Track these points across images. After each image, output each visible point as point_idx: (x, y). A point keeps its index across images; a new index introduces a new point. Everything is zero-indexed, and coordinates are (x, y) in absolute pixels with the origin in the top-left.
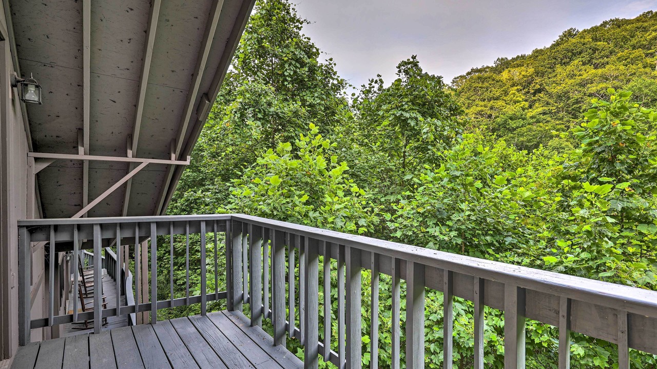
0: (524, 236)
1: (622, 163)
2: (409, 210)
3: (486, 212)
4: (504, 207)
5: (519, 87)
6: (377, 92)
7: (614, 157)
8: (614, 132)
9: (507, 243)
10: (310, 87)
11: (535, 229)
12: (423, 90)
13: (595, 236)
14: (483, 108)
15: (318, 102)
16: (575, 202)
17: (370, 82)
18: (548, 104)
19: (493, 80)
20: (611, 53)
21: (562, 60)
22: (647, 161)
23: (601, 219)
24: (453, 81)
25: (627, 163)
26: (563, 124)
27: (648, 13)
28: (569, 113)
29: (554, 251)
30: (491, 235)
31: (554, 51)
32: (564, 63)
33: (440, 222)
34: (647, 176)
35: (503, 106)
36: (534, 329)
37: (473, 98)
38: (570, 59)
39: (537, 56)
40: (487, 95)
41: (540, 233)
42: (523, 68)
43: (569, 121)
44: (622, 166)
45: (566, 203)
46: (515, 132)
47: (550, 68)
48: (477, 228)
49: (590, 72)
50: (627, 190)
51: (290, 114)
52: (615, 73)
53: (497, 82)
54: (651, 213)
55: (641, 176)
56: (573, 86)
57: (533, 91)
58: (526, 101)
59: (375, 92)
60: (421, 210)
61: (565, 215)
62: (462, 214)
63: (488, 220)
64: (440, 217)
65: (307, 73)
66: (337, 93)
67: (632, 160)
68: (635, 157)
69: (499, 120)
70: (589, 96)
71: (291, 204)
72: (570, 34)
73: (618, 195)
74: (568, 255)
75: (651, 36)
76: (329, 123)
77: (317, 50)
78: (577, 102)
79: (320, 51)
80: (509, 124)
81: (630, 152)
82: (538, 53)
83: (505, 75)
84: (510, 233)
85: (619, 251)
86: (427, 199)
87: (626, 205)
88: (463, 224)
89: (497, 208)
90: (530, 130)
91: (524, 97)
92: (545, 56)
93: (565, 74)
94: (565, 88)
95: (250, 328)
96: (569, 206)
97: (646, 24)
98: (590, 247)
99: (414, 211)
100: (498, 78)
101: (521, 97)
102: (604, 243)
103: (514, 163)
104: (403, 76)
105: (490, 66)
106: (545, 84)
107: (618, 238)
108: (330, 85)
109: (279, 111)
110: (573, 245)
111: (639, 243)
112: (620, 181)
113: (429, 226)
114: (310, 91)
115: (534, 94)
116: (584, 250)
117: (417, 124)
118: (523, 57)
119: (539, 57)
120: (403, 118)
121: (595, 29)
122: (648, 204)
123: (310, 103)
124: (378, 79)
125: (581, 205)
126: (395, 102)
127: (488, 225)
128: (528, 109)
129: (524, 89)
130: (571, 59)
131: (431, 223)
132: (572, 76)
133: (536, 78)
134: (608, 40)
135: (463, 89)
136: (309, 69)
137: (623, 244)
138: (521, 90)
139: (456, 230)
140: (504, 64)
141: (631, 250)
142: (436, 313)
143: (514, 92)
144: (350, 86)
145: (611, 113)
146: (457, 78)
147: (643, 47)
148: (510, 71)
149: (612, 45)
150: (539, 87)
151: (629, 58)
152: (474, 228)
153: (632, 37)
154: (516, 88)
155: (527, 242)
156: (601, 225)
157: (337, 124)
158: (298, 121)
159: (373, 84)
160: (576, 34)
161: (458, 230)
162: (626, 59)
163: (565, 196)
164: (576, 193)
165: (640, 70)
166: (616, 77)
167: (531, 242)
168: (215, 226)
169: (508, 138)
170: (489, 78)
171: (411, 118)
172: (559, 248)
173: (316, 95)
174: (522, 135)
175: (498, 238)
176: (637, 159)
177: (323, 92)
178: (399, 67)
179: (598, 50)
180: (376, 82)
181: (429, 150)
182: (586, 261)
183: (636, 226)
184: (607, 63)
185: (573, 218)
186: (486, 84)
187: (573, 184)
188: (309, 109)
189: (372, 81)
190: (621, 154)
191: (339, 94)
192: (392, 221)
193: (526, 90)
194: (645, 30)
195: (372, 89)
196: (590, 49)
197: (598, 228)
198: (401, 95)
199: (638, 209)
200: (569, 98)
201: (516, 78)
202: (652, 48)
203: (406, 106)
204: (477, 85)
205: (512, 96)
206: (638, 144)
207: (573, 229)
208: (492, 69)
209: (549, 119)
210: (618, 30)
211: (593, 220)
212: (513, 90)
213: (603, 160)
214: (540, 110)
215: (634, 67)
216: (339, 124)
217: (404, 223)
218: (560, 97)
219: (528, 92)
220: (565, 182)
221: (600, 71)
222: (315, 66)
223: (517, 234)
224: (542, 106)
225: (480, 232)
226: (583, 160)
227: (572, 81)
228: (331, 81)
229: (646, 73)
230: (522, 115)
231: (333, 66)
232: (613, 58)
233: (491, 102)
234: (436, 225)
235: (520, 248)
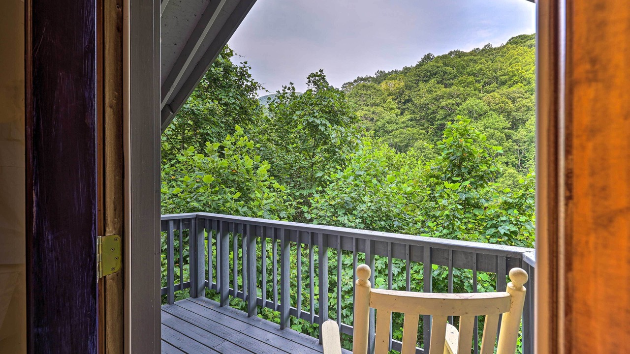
0: (405, 220)
1: (465, 167)
2: (323, 203)
3: (380, 203)
4: (393, 199)
5: (393, 97)
6: (290, 97)
7: (461, 163)
8: (461, 146)
9: (395, 226)
10: (224, 87)
11: (413, 214)
12: (330, 101)
13: (451, 218)
14: (367, 112)
15: (233, 101)
16: (439, 194)
17: (283, 89)
18: (414, 112)
19: (375, 89)
20: (455, 77)
21: (423, 78)
22: (478, 166)
23: (454, 206)
24: (343, 86)
25: (468, 168)
26: (424, 129)
27: (477, 49)
28: (428, 121)
29: (426, 230)
30: (384, 221)
31: (418, 70)
32: (425, 81)
33: (348, 212)
34: (478, 176)
35: (382, 112)
36: (415, 287)
37: (359, 103)
38: (429, 77)
39: (406, 73)
40: (370, 101)
41: (416, 217)
42: (396, 81)
43: (428, 127)
44: (465, 170)
45: (433, 195)
46: (391, 134)
47: (416, 83)
48: (375, 215)
49: (442, 90)
50: (468, 186)
51: (206, 112)
52: (458, 93)
53: (378, 91)
54: (480, 201)
55: (475, 176)
56: (431, 100)
57: (403, 101)
58: (399, 108)
59: (288, 98)
60: (333, 203)
61: (433, 204)
62: (365, 205)
63: (383, 209)
64: (348, 208)
65: (222, 73)
66: (250, 94)
67: (470, 166)
68: (472, 164)
69: (379, 123)
70: (441, 108)
71: (222, 201)
72: (428, 57)
73: (463, 189)
74: (435, 232)
75: (478, 67)
76: (240, 121)
77: (231, 51)
78: (434, 113)
79: (234, 53)
80: (386, 127)
81: (469, 160)
82: (407, 70)
83: (383, 85)
84: (397, 219)
85: (464, 227)
86: (337, 193)
87: (467, 196)
88: (365, 213)
89: (389, 200)
90: (402, 133)
91: (397, 106)
92: (412, 74)
93: (425, 90)
94: (425, 100)
95: (221, 308)
96: (434, 197)
97: (475, 58)
98: (448, 226)
99: (327, 204)
100: (378, 87)
101: (394, 105)
102: (456, 222)
103: (396, 163)
104: (312, 87)
105: (372, 77)
106: (412, 96)
107: (463, 219)
108: (244, 86)
109: (195, 108)
110: (437, 225)
111: (474, 221)
112: (464, 180)
113: (339, 215)
114: (225, 90)
115: (404, 103)
116: (444, 228)
117: (326, 130)
118: (396, 72)
119: (408, 74)
120: (315, 124)
121: (444, 57)
122: (479, 195)
123: (226, 102)
124: (290, 86)
125: (442, 197)
126: (308, 109)
127: (382, 213)
128: (400, 116)
129: (397, 98)
130: (430, 79)
131: (341, 213)
132: (430, 92)
133: (406, 91)
134: (453, 66)
135: (351, 94)
136: (224, 69)
137: (465, 223)
138: (395, 99)
139: (360, 218)
140: (382, 77)
141: (470, 226)
142: (346, 284)
143: (390, 100)
144: (263, 88)
145: (459, 133)
146: (347, 84)
147: (474, 75)
148: (387, 83)
149: (455, 70)
150: (408, 98)
151: (466, 82)
152: (372, 216)
153: (467, 66)
154: (391, 97)
155: (408, 224)
156: (454, 211)
157: (249, 123)
158: (213, 119)
159: (287, 91)
160: (432, 58)
161: (362, 217)
162: (464, 83)
163: (433, 190)
164: (438, 188)
165: (473, 92)
166: (458, 95)
167: (411, 225)
168: (181, 224)
169: (386, 138)
170: (372, 87)
171: (322, 124)
172: (429, 227)
173: (231, 95)
174: (396, 137)
175: (389, 222)
176: (473, 165)
177: (238, 93)
178: (308, 78)
179: (447, 73)
180: (289, 89)
181: (337, 152)
182: (446, 235)
183: (473, 210)
184: (453, 84)
185: (438, 206)
186: (369, 92)
187: (436, 181)
188: (225, 108)
189: (285, 88)
190: (464, 161)
191: (252, 94)
192: (308, 212)
193: (399, 100)
194: (475, 62)
195: (286, 95)
196: (442, 72)
197: (453, 213)
198: (312, 104)
199: (474, 199)
200: (428, 109)
201: (391, 89)
202: (479, 76)
203: (317, 114)
204: (362, 92)
205: (389, 104)
206: (474, 155)
207: (438, 213)
208: (373, 78)
209: (415, 125)
210: (459, 60)
211: (450, 207)
212: (389, 99)
213: (454, 165)
214: (409, 117)
215: (468, 89)
216: (250, 122)
217: (320, 214)
218: (422, 107)
219: (400, 102)
220: (432, 180)
221: (448, 90)
222: (230, 67)
223: (401, 219)
224: (410, 114)
225: (377, 219)
226: (443, 164)
227: (430, 95)
228: (245, 83)
229: (476, 95)
230: (396, 121)
231: (249, 69)
232: (456, 81)
233: (373, 107)
234: (345, 214)
235: (404, 229)
